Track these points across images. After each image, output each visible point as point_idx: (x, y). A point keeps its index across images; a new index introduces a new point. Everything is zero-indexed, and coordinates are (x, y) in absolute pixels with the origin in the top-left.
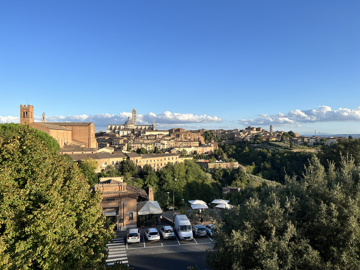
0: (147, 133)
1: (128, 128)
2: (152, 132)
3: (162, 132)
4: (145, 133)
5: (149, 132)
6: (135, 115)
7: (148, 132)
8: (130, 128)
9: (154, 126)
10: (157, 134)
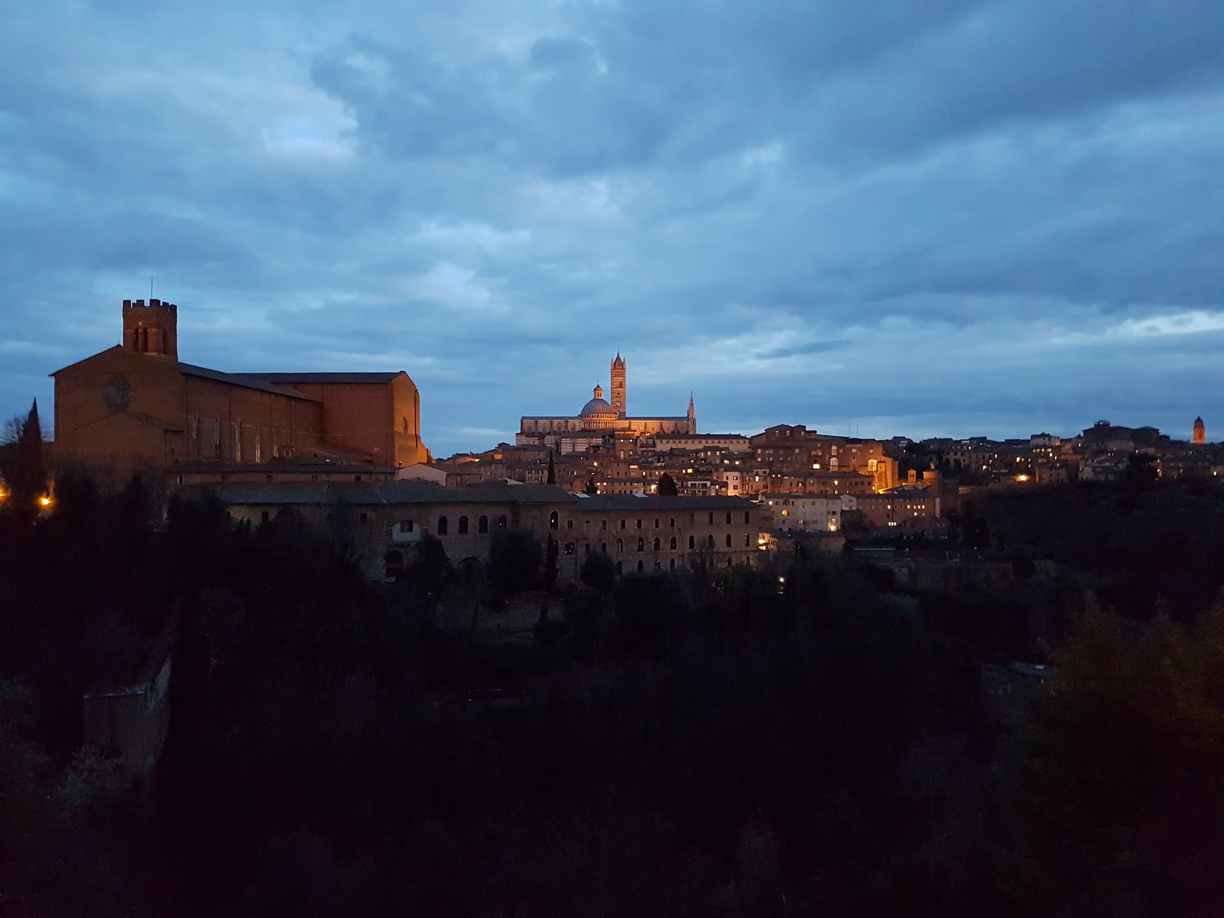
0: (663, 446)
1: (593, 426)
2: (683, 441)
3: (722, 441)
4: (654, 445)
5: (671, 441)
6: (620, 379)
7: (665, 441)
8: (602, 426)
9: (690, 419)
10: (701, 447)
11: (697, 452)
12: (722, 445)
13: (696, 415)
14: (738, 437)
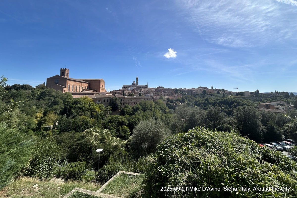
1: (133, 86)
2: (146, 89)
4: (142, 89)
5: (144, 89)
6: (137, 80)
9: (147, 86)
10: (148, 89)
11: (148, 90)
12: (151, 89)
13: (148, 85)
14: (153, 88)
